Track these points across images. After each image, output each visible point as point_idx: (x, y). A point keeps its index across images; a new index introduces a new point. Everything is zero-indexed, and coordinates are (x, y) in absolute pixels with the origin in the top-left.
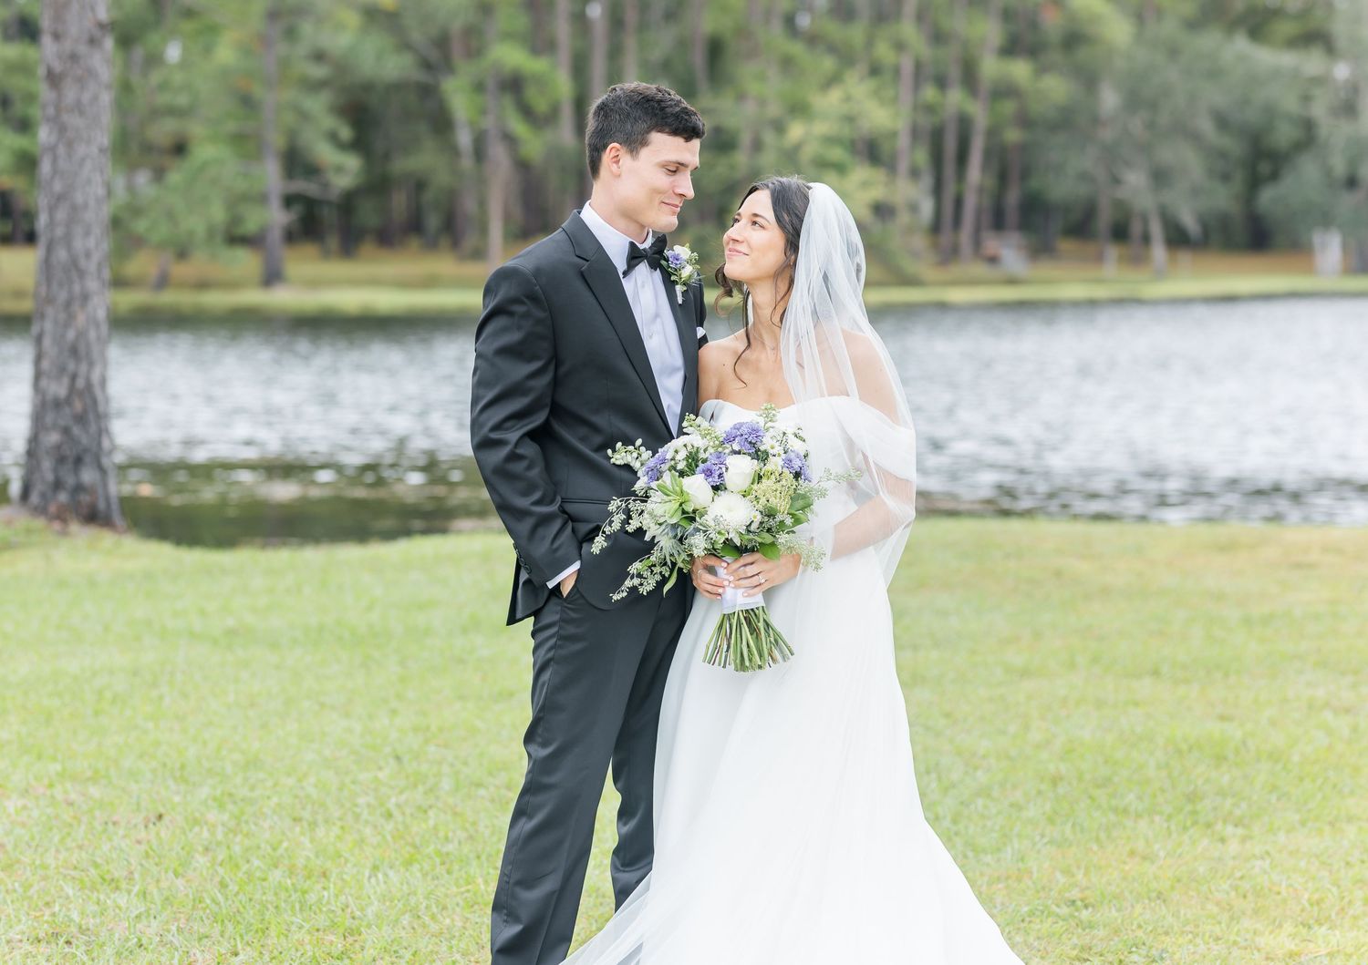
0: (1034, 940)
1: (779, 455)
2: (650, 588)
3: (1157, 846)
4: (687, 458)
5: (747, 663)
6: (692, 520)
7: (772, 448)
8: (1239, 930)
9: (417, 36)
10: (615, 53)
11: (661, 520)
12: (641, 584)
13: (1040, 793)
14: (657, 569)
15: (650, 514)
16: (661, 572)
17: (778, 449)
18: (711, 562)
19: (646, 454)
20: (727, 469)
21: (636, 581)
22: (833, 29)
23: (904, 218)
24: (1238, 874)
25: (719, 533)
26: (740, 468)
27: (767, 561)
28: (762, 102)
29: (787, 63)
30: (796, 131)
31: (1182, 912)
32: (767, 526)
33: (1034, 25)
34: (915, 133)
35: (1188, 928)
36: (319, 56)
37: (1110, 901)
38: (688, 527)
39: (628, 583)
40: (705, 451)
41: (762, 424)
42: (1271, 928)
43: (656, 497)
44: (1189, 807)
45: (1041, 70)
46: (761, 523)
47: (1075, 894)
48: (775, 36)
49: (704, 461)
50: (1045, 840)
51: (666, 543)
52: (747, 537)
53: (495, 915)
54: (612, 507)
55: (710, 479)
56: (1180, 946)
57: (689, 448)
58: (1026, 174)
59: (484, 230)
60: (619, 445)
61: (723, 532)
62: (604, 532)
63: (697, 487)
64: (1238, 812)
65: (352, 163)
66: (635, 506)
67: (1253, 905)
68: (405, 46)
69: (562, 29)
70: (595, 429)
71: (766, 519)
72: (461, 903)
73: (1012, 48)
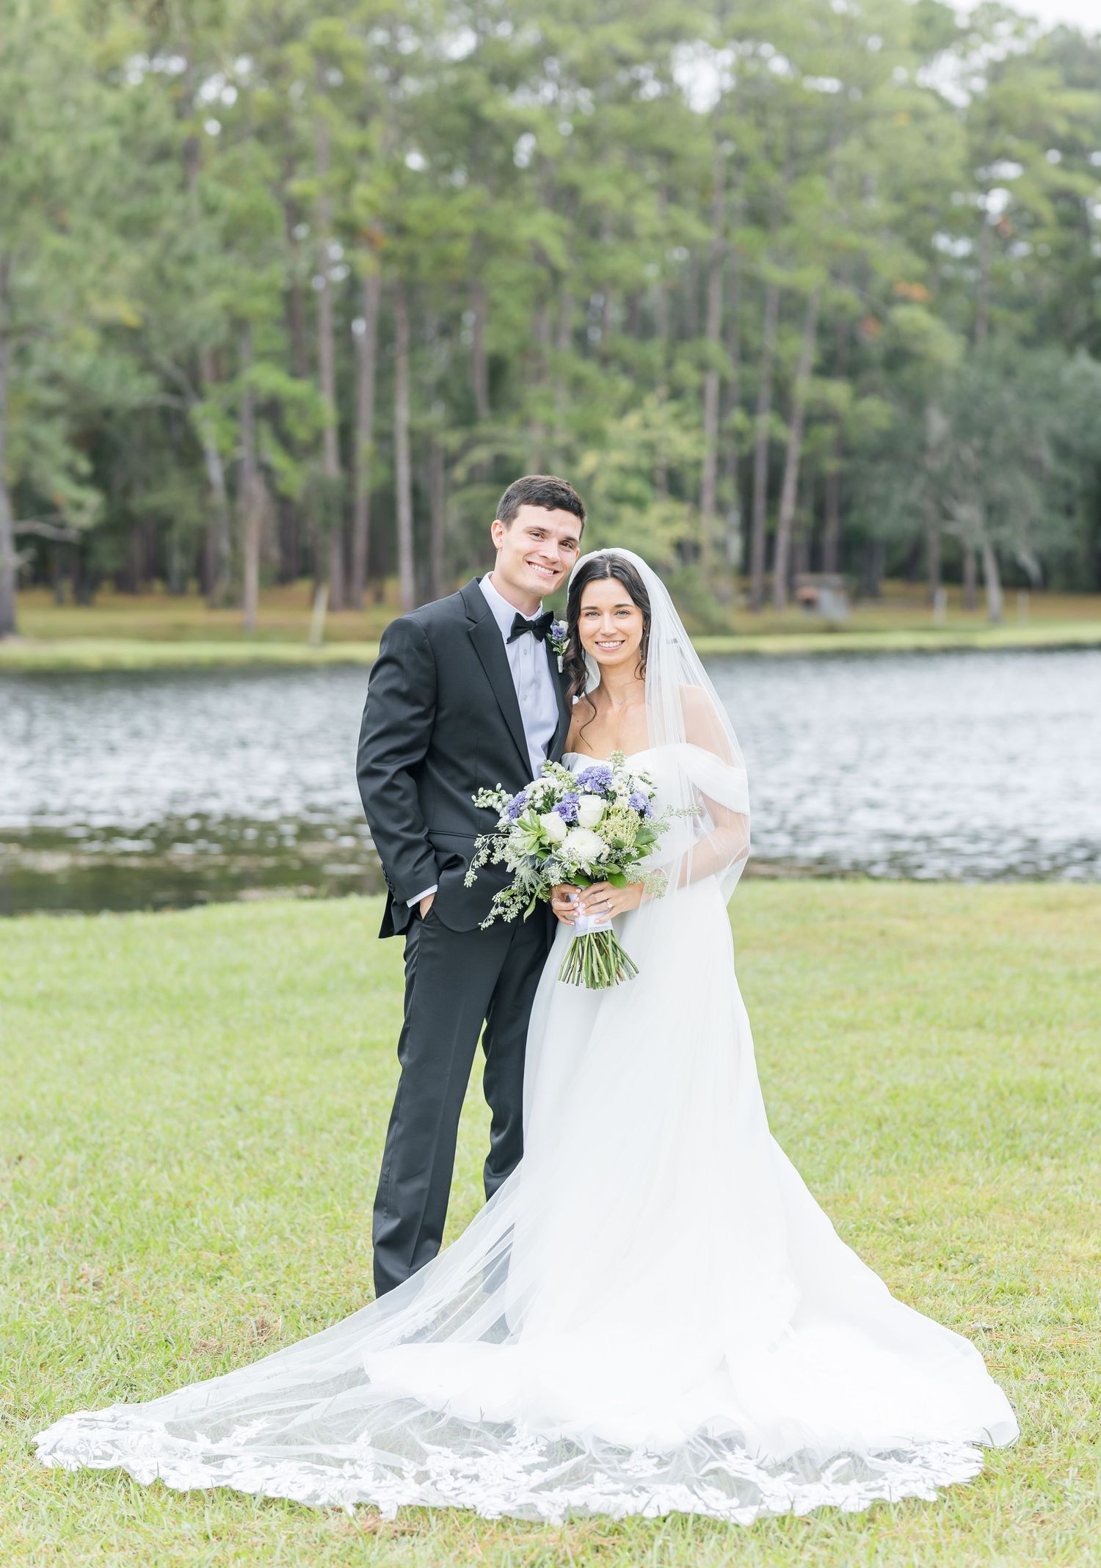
0: (861, 1250)
1: (626, 795)
2: (513, 916)
3: (976, 1174)
4: (544, 798)
5: (597, 980)
6: (549, 852)
7: (620, 789)
8: (1049, 1240)
9: (163, 358)
10: (385, 374)
11: (521, 853)
12: (505, 913)
13: (865, 1132)
14: (518, 899)
15: (512, 847)
16: (522, 901)
17: (625, 790)
18: (566, 889)
19: (506, 797)
20: (579, 807)
21: (501, 910)
22: (628, 346)
23: (709, 557)
24: (1052, 1197)
25: (573, 864)
26: (591, 807)
27: (614, 889)
28: (550, 428)
29: (578, 385)
30: (589, 461)
31: (998, 1226)
32: (615, 858)
33: (853, 342)
34: (721, 462)
35: (1003, 1238)
36: (53, 380)
37: (931, 1219)
38: (544, 859)
39: (494, 912)
40: (560, 792)
41: (611, 768)
42: (1078, 1237)
43: (517, 833)
44: (1009, 1142)
45: (860, 394)
46: (610, 855)
47: (899, 1213)
48: (565, 356)
49: (559, 800)
50: (871, 1171)
51: (525, 872)
52: (597, 867)
53: (377, 1213)
54: (478, 843)
55: (565, 816)
56: (994, 1252)
57: (546, 789)
58: (845, 509)
59: (238, 575)
60: (481, 790)
61: (576, 862)
62: (473, 867)
63: (553, 824)
64: (1054, 1146)
65: (92, 497)
66: (498, 842)
67: (1064, 1221)
68: (148, 367)
69: (326, 347)
70: (462, 772)
71: (614, 851)
72: (323, 1227)
73: (826, 369)
